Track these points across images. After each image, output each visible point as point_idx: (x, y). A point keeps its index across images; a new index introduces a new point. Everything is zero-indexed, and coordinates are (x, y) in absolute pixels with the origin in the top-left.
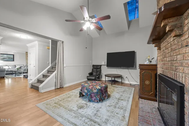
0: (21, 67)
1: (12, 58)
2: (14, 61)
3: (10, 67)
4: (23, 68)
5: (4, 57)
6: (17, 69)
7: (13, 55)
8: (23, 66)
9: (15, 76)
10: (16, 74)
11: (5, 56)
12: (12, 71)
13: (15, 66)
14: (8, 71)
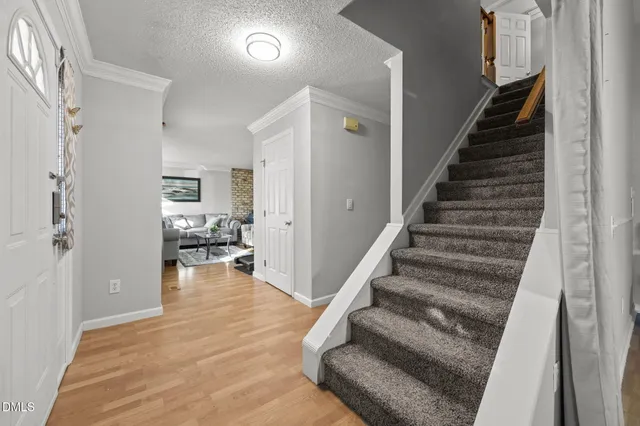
0: (220, 221)
1: (194, 191)
2: (199, 200)
3: (191, 223)
4: (226, 225)
5: (174, 189)
6: (212, 230)
7: (199, 180)
8: (225, 219)
9: (207, 258)
10: (208, 250)
11: (178, 183)
12: (197, 238)
13: (204, 219)
14: (184, 237)
